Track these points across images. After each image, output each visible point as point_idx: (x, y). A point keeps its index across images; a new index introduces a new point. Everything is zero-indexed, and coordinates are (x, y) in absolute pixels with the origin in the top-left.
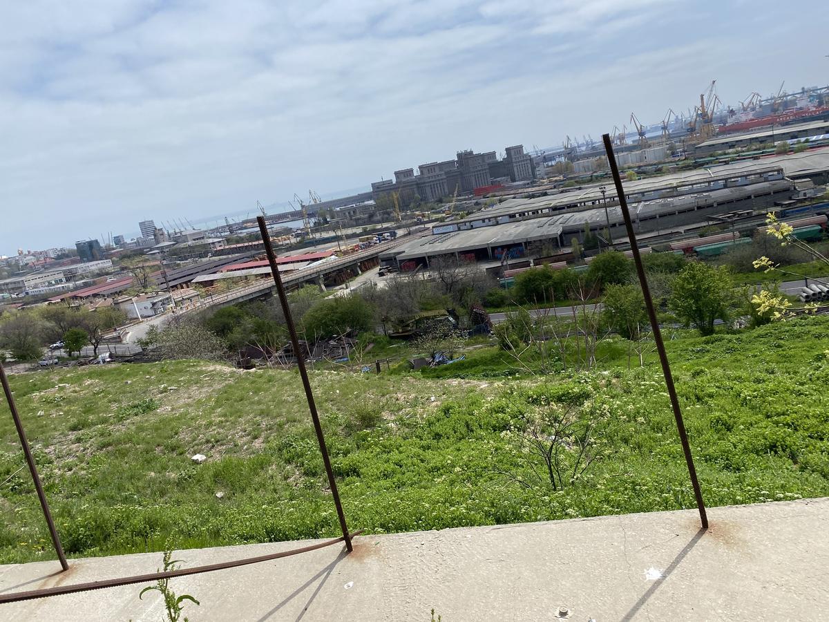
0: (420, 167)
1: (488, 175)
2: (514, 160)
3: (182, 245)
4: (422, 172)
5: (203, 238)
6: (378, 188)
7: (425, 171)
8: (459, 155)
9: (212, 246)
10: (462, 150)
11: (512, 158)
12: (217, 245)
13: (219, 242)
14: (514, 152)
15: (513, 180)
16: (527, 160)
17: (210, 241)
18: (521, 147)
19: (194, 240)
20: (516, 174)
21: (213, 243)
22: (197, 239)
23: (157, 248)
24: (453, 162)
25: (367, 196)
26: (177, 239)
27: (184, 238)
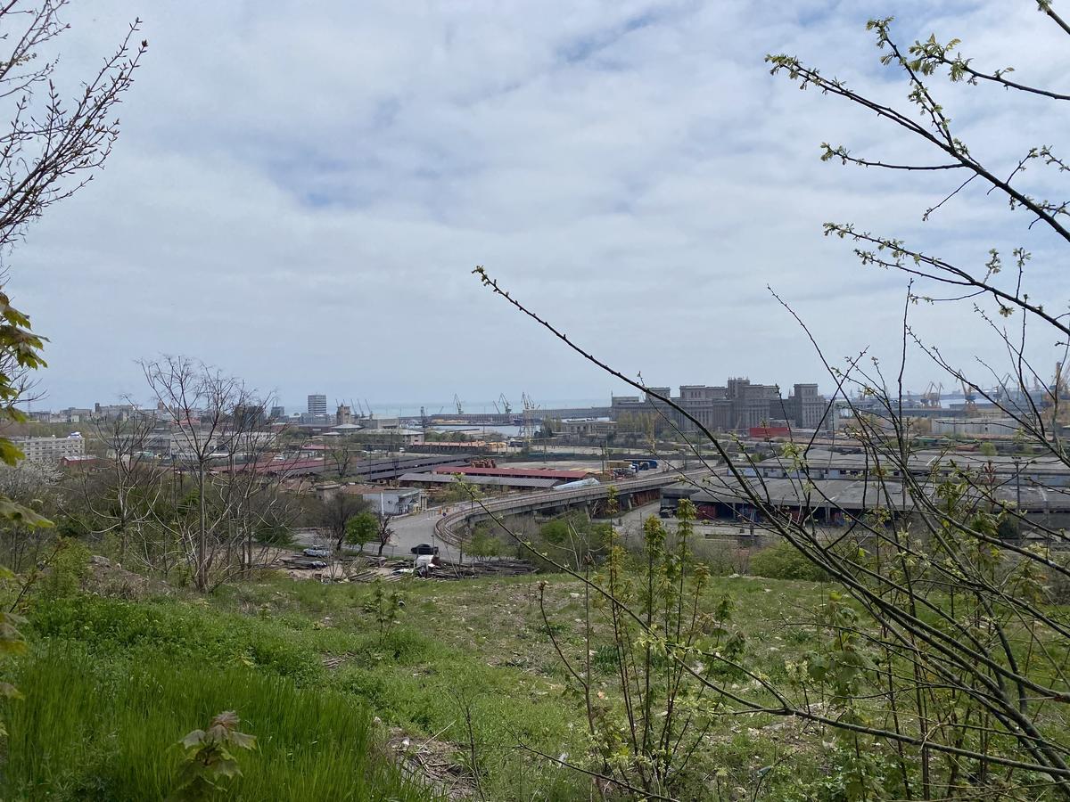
0: (683, 389)
1: (768, 413)
2: (804, 401)
3: (369, 432)
4: (683, 394)
5: (395, 427)
6: (619, 404)
7: (688, 395)
8: (731, 383)
9: (406, 439)
10: (735, 376)
11: (801, 399)
12: (413, 439)
13: (416, 436)
14: (804, 391)
15: (799, 425)
16: (820, 404)
17: (406, 432)
18: (815, 386)
19: (385, 427)
20: (804, 419)
21: (409, 436)
22: (389, 427)
23: (337, 430)
24: (722, 389)
25: (604, 412)
26: (364, 423)
27: (373, 423)
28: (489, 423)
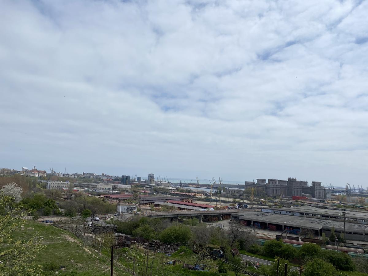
0: (269, 180)
3: (159, 187)
4: (269, 182)
5: (168, 186)
6: (248, 184)
7: (271, 182)
8: (289, 179)
10: (291, 177)
11: (315, 187)
12: (172, 191)
14: (316, 184)
16: (322, 189)
18: (320, 183)
19: (165, 186)
21: (171, 189)
23: (150, 186)
24: (286, 181)
25: (242, 186)
26: (159, 184)
27: (161, 185)
28: (207, 187)
